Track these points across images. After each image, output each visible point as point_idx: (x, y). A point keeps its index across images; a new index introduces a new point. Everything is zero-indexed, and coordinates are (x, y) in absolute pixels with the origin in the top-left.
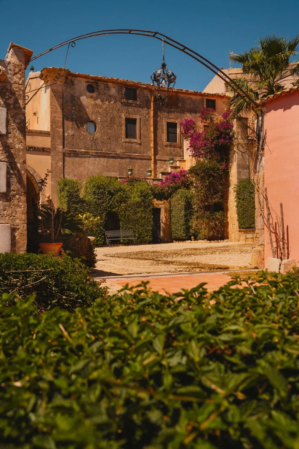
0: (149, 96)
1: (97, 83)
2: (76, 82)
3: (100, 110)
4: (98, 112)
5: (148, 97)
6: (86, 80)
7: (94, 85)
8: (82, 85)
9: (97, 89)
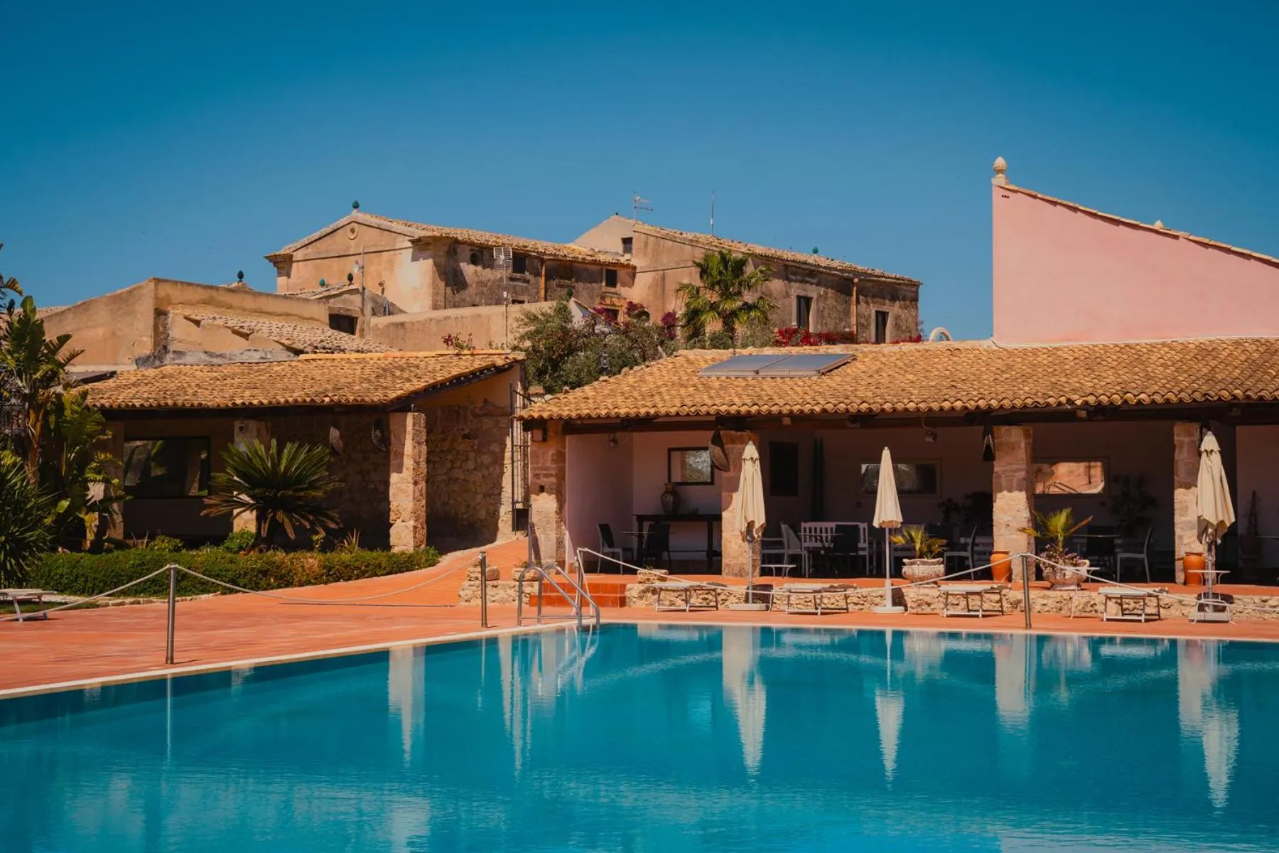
0: (540, 267)
1: (482, 252)
2: (459, 251)
3: (485, 290)
4: (482, 293)
5: (538, 269)
6: (470, 248)
7: (479, 254)
8: (466, 252)
9: (482, 259)
